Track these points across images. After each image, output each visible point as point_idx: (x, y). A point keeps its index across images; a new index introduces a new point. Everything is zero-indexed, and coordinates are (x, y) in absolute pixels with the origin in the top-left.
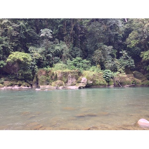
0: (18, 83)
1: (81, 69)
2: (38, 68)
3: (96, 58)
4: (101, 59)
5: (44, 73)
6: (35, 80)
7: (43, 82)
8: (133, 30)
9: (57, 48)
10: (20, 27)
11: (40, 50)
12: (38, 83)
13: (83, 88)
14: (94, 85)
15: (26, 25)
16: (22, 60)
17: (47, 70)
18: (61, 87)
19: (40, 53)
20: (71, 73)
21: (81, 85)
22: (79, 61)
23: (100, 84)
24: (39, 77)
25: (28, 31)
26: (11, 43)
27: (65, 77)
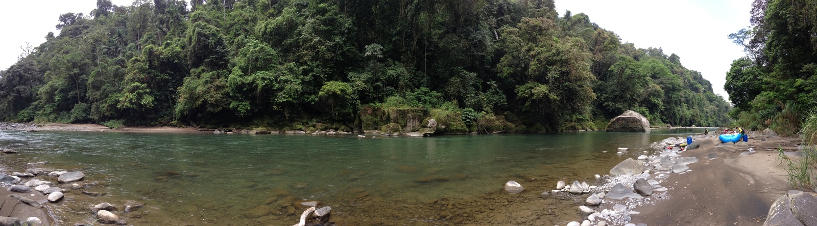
0: (334, 126)
1: (428, 106)
2: (361, 104)
3: (451, 89)
4: (459, 92)
5: (370, 112)
6: (356, 122)
7: (368, 124)
8: (506, 53)
9: (390, 72)
10: (336, 44)
11: (364, 76)
12: (361, 127)
13: (431, 135)
14: (448, 132)
15: (344, 42)
16: (339, 92)
17: (374, 107)
18: (396, 134)
19: (364, 82)
20: (412, 111)
21: (427, 131)
22: (425, 93)
23: (458, 130)
24: (363, 118)
25: (348, 50)
26: (324, 70)
27: (403, 118)
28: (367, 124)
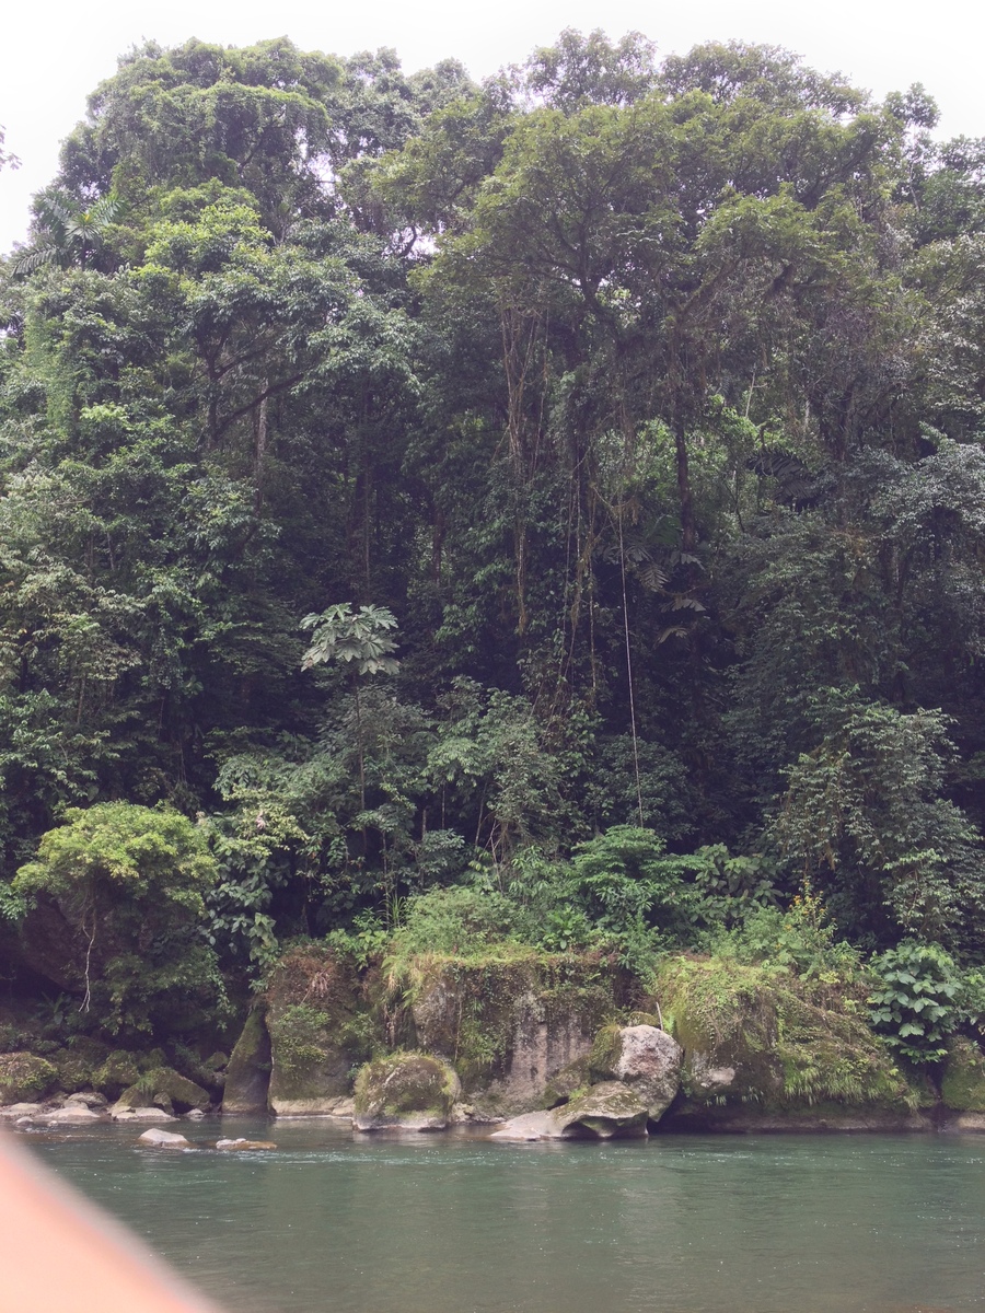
0: (103, 1074)
1: (640, 939)
2: (281, 932)
4: (846, 844)
5: (319, 982)
12: (266, 1076)
15: (207, 595)
16: (123, 868)
17: (350, 954)
18: (417, 1121)
19: (294, 808)
22: (633, 864)
23: (839, 1104)
24: (281, 1021)
27: (488, 1017)
28: (295, 1058)
